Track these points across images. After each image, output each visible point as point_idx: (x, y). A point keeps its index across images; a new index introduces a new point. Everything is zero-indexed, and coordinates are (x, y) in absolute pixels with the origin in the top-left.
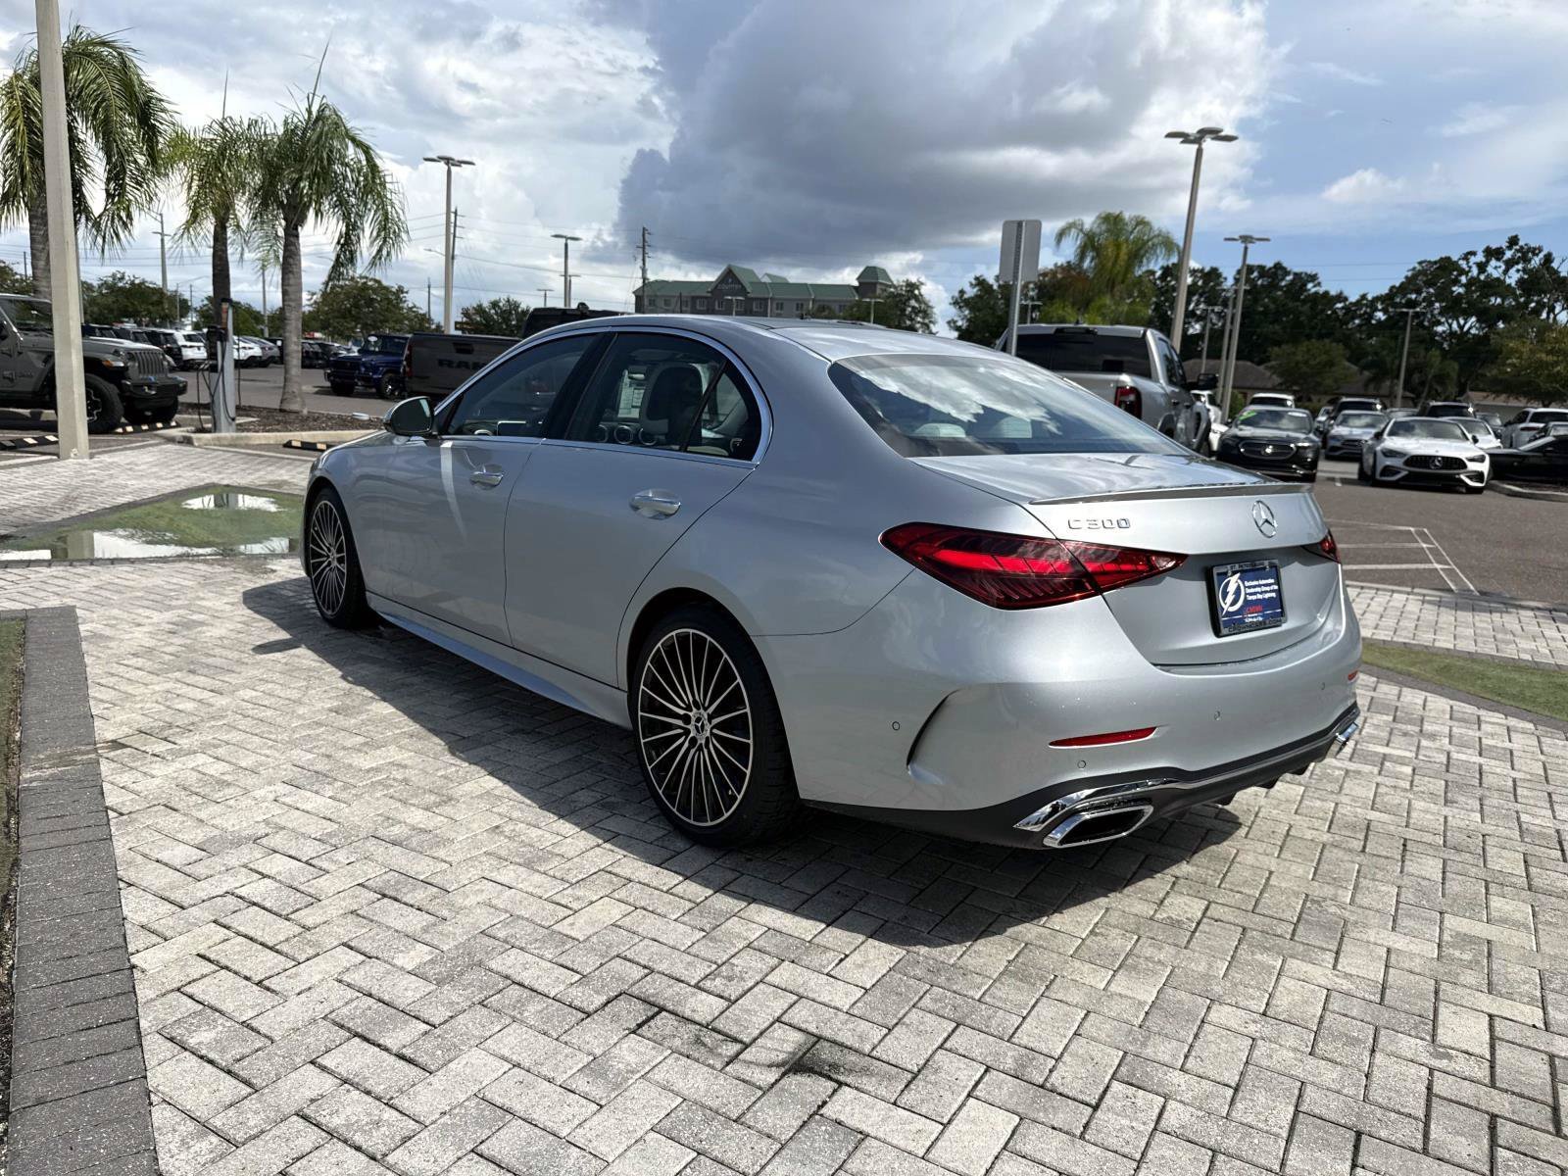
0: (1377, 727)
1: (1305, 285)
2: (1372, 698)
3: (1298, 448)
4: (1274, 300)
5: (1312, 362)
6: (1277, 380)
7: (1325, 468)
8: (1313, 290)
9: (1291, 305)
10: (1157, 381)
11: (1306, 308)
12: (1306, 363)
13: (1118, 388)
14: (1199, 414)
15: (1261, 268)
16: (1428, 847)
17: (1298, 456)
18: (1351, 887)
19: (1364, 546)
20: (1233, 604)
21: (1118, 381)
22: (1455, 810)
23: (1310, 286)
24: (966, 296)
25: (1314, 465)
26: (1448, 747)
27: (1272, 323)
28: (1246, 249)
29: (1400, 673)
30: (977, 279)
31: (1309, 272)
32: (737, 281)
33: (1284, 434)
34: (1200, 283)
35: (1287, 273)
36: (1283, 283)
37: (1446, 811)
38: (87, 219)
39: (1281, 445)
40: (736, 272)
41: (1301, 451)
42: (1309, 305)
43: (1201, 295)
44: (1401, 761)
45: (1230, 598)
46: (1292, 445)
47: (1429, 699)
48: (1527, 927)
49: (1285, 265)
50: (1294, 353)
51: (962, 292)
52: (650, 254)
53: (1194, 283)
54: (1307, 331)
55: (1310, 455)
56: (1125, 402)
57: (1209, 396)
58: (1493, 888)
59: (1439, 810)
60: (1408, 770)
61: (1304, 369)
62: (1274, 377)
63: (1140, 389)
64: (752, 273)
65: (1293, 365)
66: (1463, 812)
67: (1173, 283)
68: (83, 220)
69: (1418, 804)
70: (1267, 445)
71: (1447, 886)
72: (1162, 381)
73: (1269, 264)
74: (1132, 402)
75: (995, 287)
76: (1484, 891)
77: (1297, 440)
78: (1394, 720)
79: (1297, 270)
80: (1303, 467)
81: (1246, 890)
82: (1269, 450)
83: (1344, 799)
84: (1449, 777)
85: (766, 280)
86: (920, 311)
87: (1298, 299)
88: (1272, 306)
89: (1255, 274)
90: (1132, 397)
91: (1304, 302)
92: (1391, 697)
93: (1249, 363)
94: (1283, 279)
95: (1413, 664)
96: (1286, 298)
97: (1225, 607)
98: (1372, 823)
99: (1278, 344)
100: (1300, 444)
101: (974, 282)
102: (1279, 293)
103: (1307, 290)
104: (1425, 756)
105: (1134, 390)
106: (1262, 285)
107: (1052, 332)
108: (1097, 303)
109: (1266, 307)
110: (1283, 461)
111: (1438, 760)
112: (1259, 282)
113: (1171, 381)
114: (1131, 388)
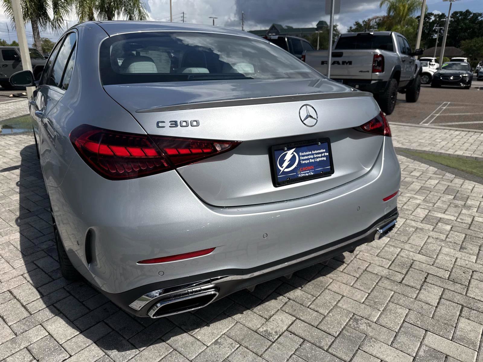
0: (444, 202)
1: (478, 17)
2: (448, 186)
3: (463, 77)
4: (465, 24)
5: (477, 45)
6: (463, 52)
7: (474, 84)
8: (481, 19)
9: (471, 25)
10: (396, 52)
11: (477, 26)
12: (475, 46)
13: (375, 55)
14: (416, 65)
15: (461, 12)
16: (438, 279)
17: (463, 80)
18: (381, 310)
19: (477, 113)
20: (287, 167)
21: (374, 52)
22: (463, 254)
23: (479, 18)
24: (352, 29)
25: (470, 82)
26: (475, 214)
27: (464, 32)
28: (451, 4)
29: (467, 172)
30: (356, 22)
31: (479, 13)
32: (276, 29)
33: (457, 72)
34: (437, 20)
35: (470, 13)
36: (469, 17)
37: (459, 254)
38: (49, 21)
39: (456, 76)
40: (275, 26)
41: (464, 78)
42: (478, 25)
43: (438, 24)
44: (447, 222)
45: (286, 164)
46: (461, 76)
47: (476, 186)
48: (474, 345)
49: (470, 11)
50: (470, 43)
51: (351, 28)
52: (245, 22)
53: (435, 20)
54: (477, 34)
55: (468, 79)
56: (377, 61)
57: (435, 59)
58: (466, 311)
59: (455, 254)
60: (448, 228)
61: (474, 48)
62: (462, 51)
63: (383, 55)
64: (281, 26)
65: (469, 47)
66: (467, 255)
67: (428, 20)
68: (48, 22)
69: (445, 250)
70: (451, 76)
71: (438, 310)
72: (398, 52)
73: (464, 11)
74: (380, 60)
75: (363, 25)
76: (458, 313)
77: (463, 74)
78: (454, 198)
79: (474, 12)
80: (464, 83)
81: (321, 311)
82: (452, 78)
83: (407, 247)
84: (469, 232)
85: (286, 28)
86: (336, 35)
87: (474, 23)
88: (464, 26)
89: (459, 15)
90: (380, 59)
91: (476, 24)
92: (457, 185)
93: (454, 47)
94: (469, 15)
95: (476, 167)
96: (470, 23)
97: (282, 169)
98: (415, 263)
99: (464, 40)
100: (464, 75)
101: (355, 24)
102: (467, 21)
103: (478, 19)
104: (461, 219)
105: (381, 56)
106: (461, 19)
107: (356, 35)
108: (394, 28)
109: (462, 27)
110: (458, 82)
111: (466, 222)
112: (460, 18)
113: (403, 52)
114: (380, 55)
